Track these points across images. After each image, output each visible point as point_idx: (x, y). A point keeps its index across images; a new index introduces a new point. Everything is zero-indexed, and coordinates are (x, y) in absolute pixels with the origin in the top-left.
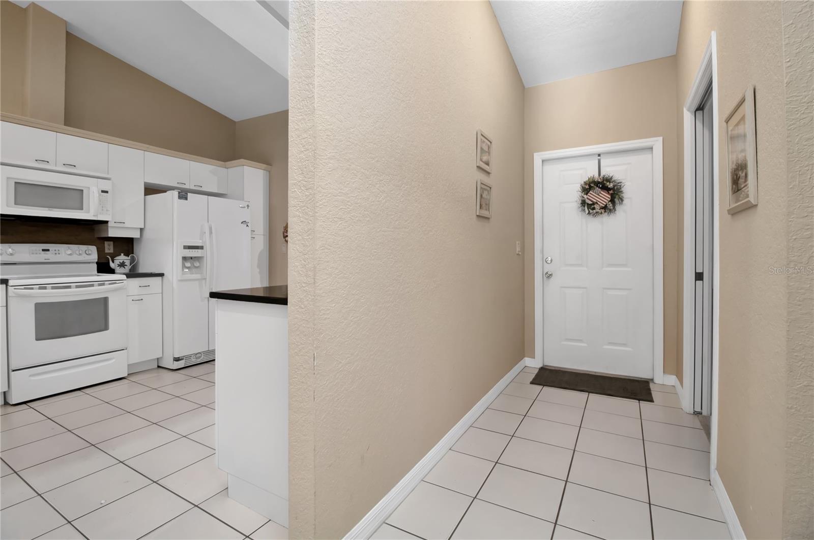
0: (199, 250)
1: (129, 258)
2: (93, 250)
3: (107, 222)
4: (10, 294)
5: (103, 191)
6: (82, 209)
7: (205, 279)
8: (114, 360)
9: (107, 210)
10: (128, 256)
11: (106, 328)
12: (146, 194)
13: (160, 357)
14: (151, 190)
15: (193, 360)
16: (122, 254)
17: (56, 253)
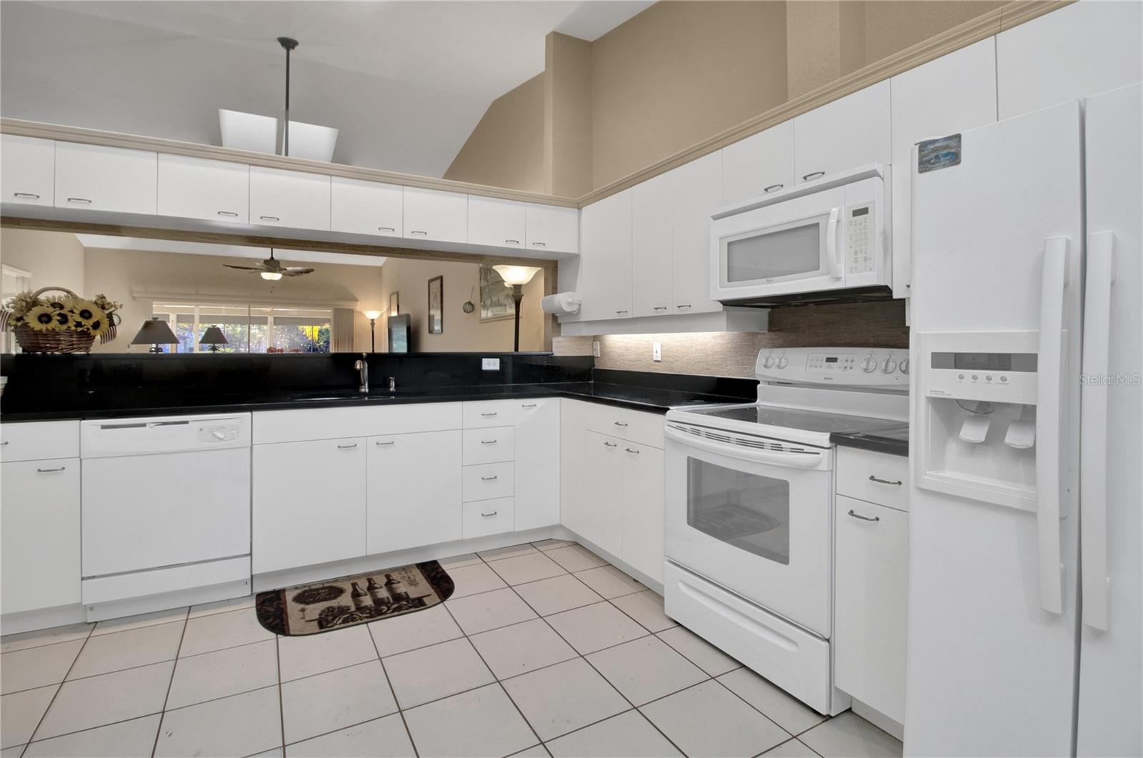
5: (857, 213)
6: (819, 269)
9: (866, 259)
11: (785, 556)
17: (846, 368)
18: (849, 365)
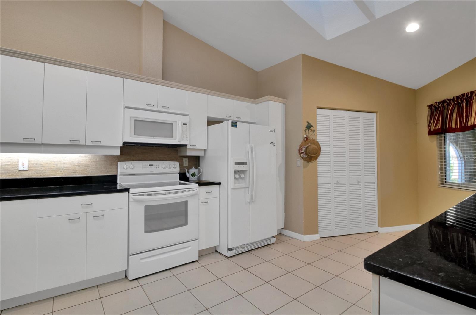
0: (245, 165)
1: (198, 170)
2: (177, 164)
3: (185, 146)
4: (131, 199)
5: (184, 124)
6: (172, 137)
7: (249, 187)
8: (190, 248)
9: (186, 137)
10: (197, 169)
11: (186, 223)
12: (208, 125)
13: (217, 245)
14: (211, 122)
15: (241, 250)
16: (193, 167)
17: (157, 167)
18: (157, 166)
